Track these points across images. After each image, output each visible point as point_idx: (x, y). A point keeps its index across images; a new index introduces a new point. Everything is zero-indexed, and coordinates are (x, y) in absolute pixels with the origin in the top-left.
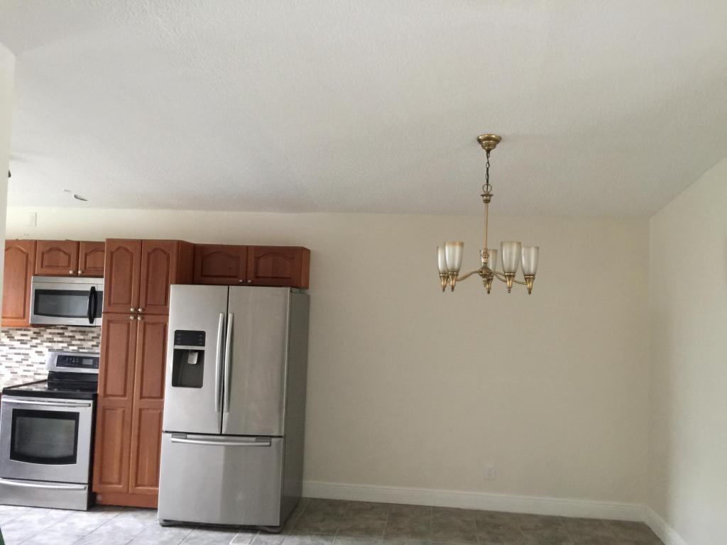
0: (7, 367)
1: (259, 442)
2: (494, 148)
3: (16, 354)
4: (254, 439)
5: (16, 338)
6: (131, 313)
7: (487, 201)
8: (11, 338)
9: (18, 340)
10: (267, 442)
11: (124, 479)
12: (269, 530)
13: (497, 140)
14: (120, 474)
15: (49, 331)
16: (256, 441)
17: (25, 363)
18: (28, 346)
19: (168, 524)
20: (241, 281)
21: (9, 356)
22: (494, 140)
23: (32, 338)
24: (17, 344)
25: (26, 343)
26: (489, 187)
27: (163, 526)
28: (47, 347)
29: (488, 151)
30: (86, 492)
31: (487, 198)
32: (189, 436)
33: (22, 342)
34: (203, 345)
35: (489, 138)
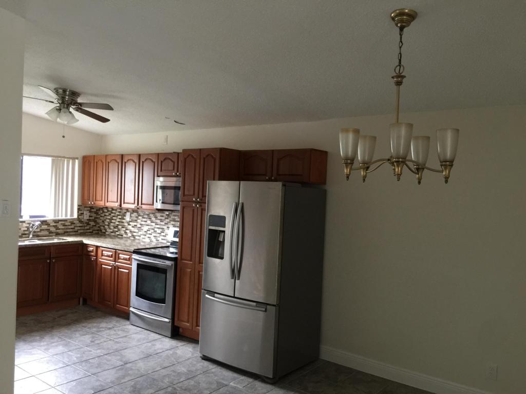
0: (154, 236)
1: (258, 307)
2: (408, 25)
3: (158, 228)
4: (255, 304)
5: (159, 218)
6: (194, 202)
7: (399, 84)
8: (156, 217)
9: (159, 219)
10: (263, 308)
11: (190, 320)
12: (266, 380)
13: (412, 16)
14: (188, 315)
15: (173, 214)
16: (256, 306)
17: (162, 234)
18: (163, 223)
19: (205, 358)
20: (267, 178)
21: (156, 229)
22: (407, 14)
23: (166, 218)
24: (158, 221)
25: (163, 222)
26: (402, 68)
27: (203, 359)
28: (173, 224)
29: (402, 29)
30: (170, 324)
31: (399, 79)
32: (216, 295)
33: (161, 221)
34: (224, 227)
35: (402, 14)
